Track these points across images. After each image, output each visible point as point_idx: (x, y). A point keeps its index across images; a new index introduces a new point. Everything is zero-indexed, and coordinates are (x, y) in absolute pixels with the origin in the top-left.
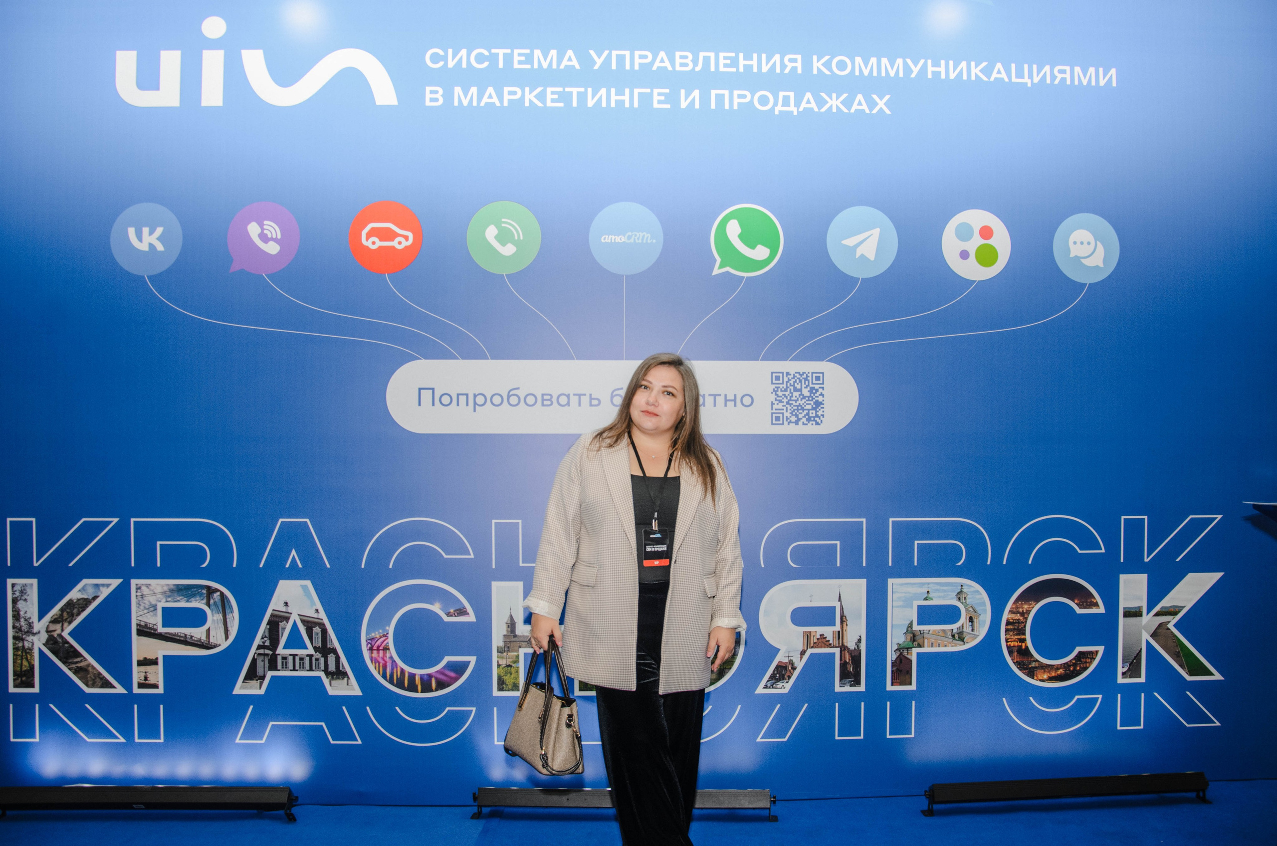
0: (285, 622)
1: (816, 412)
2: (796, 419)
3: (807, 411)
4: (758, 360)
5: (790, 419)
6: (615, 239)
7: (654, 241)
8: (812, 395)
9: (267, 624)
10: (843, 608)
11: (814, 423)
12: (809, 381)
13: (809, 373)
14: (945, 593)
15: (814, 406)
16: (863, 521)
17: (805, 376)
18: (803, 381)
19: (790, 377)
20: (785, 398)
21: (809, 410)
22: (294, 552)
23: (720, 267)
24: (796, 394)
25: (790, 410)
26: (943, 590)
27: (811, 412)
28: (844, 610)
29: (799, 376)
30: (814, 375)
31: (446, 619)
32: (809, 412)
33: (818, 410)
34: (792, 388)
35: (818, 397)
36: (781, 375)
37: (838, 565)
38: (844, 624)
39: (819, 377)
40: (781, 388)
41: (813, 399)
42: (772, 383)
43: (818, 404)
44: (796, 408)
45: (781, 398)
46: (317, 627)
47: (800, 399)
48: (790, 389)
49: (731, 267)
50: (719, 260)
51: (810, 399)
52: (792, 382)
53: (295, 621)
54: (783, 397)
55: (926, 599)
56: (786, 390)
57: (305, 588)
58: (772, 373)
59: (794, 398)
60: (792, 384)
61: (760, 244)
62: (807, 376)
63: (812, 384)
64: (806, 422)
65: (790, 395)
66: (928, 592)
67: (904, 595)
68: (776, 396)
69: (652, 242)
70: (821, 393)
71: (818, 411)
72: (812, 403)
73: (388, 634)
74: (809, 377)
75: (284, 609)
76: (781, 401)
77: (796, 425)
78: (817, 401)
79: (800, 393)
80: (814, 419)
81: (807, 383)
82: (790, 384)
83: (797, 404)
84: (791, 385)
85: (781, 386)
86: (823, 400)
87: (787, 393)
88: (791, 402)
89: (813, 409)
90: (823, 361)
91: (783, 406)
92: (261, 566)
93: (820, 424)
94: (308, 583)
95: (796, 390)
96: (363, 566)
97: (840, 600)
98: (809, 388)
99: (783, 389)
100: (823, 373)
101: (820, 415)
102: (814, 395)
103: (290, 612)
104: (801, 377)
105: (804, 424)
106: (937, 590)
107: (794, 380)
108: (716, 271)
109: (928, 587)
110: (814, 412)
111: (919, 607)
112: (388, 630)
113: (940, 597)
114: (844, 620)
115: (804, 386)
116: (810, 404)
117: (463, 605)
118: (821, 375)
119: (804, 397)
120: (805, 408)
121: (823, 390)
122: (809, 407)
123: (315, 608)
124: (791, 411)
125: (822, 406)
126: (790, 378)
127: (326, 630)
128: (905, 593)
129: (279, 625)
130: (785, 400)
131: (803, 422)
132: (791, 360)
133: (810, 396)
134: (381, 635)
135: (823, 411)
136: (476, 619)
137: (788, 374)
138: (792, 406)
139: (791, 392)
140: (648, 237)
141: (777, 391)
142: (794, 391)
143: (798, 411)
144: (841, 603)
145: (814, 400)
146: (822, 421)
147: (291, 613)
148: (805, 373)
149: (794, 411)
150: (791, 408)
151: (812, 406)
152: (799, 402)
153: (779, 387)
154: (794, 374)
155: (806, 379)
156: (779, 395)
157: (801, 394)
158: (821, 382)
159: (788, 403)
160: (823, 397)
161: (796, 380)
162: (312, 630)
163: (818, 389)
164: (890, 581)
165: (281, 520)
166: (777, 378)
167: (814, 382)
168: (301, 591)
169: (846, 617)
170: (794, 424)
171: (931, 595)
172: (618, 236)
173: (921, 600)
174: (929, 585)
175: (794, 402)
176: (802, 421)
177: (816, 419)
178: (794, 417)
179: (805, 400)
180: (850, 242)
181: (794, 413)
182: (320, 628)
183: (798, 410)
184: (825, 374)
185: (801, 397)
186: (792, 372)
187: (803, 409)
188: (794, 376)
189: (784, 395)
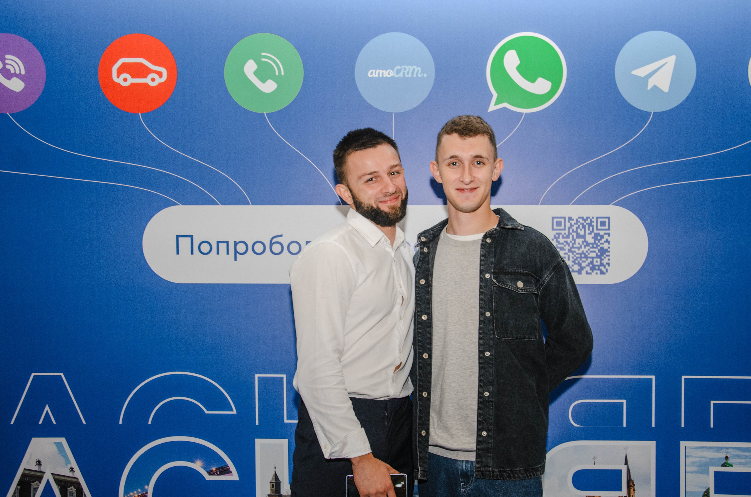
0: (37, 482)
1: (602, 260)
2: (579, 268)
3: (591, 259)
4: (537, 204)
5: (573, 268)
6: (383, 73)
7: (425, 75)
8: (597, 242)
9: (18, 485)
10: (630, 472)
11: (598, 272)
12: (593, 226)
13: (593, 218)
14: (747, 460)
15: (599, 254)
16: (652, 378)
17: (589, 221)
18: (587, 226)
19: (573, 222)
20: (567, 245)
21: (593, 258)
22: (47, 408)
23: (496, 104)
24: (579, 241)
25: (573, 258)
26: (744, 456)
27: (595, 260)
28: (631, 474)
29: (583, 222)
30: (599, 220)
31: (208, 478)
32: (593, 260)
33: (603, 258)
34: (574, 234)
35: (602, 244)
36: (562, 220)
37: (625, 425)
38: (632, 490)
39: (605, 221)
40: (563, 234)
41: (598, 246)
42: (553, 229)
43: (603, 252)
44: (579, 256)
45: (562, 246)
46: (72, 487)
47: (583, 246)
48: (573, 236)
49: (507, 103)
50: (495, 95)
51: (595, 246)
52: (574, 228)
53: (48, 481)
54: (565, 244)
55: (724, 465)
56: (568, 237)
57: (59, 445)
58: (553, 218)
59: (577, 245)
60: (575, 230)
61: (540, 77)
62: (592, 221)
63: (597, 229)
64: (589, 271)
65: (573, 242)
66: (727, 458)
67: (699, 459)
68: (557, 244)
69: (423, 76)
70: (607, 239)
71: (603, 260)
72: (597, 250)
73: (147, 493)
74: (593, 222)
75: (36, 468)
76: (562, 249)
77: (578, 274)
78: (602, 248)
79: (583, 240)
80: (599, 268)
81: (591, 229)
82: (573, 229)
83: (580, 251)
84: (573, 231)
85: (563, 232)
86: (609, 248)
87: (568, 240)
88: (573, 250)
89: (597, 256)
90: (609, 204)
91: (565, 254)
92: (12, 423)
93: (605, 274)
94: (63, 440)
95: (579, 236)
96: (121, 422)
97: (626, 463)
98: (593, 234)
99: (565, 236)
100: (609, 218)
101: (605, 264)
102: (599, 242)
103: (42, 471)
104: (585, 222)
105: (587, 273)
106: (738, 456)
107: (577, 226)
108: (492, 108)
109: (727, 452)
110: (599, 260)
111: (717, 474)
112: (147, 490)
113: (741, 464)
114: (631, 484)
115: (587, 232)
116: (594, 252)
117: (225, 462)
118: (607, 220)
119: (588, 244)
120: (589, 256)
121: (609, 236)
122: (594, 255)
123: (69, 466)
124: (573, 260)
125: (607, 254)
126: (573, 224)
127: (82, 489)
128: (700, 457)
129: (30, 485)
130: (567, 248)
131: (587, 271)
132: (574, 204)
133: (595, 243)
134: (140, 494)
135: (609, 260)
136: (239, 478)
137: (570, 219)
138: (575, 254)
139: (573, 239)
140: (418, 71)
141: (559, 237)
142: (577, 238)
143: (581, 260)
144: (628, 467)
145: (599, 248)
146: (607, 270)
147: (44, 473)
148: (589, 217)
149: (576, 259)
150: (573, 256)
151: (597, 253)
152: (583, 249)
153: (561, 233)
154: (577, 219)
155: (590, 225)
156: (561, 242)
157: (585, 241)
158: (607, 227)
159: (570, 250)
160: (609, 244)
161: (579, 226)
162: (67, 490)
163: (603, 236)
164: (683, 444)
165: (33, 374)
166: (559, 224)
167: (599, 227)
168: (55, 448)
169: (633, 481)
170: (577, 273)
171: (730, 461)
172: (386, 71)
173: (718, 466)
174: (728, 450)
175: (576, 250)
176: (584, 269)
177: (601, 267)
178: (577, 265)
179: (589, 248)
180: (641, 72)
181: (577, 262)
182: (75, 488)
183: (581, 258)
184: (611, 219)
185: (585, 244)
186: (575, 217)
187: (586, 257)
188: (577, 221)
189: (566, 242)
